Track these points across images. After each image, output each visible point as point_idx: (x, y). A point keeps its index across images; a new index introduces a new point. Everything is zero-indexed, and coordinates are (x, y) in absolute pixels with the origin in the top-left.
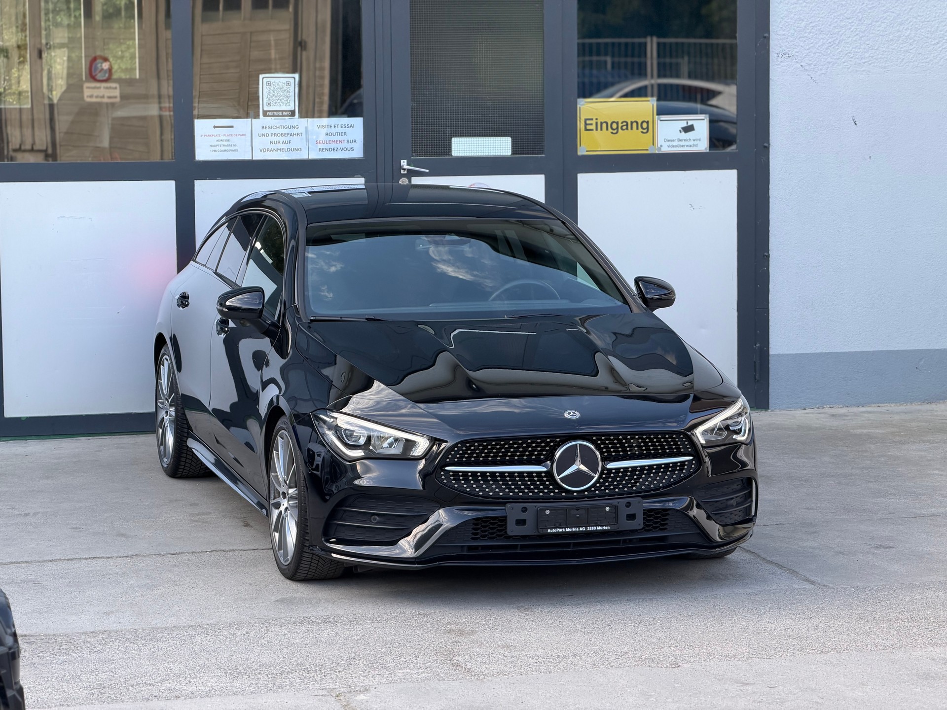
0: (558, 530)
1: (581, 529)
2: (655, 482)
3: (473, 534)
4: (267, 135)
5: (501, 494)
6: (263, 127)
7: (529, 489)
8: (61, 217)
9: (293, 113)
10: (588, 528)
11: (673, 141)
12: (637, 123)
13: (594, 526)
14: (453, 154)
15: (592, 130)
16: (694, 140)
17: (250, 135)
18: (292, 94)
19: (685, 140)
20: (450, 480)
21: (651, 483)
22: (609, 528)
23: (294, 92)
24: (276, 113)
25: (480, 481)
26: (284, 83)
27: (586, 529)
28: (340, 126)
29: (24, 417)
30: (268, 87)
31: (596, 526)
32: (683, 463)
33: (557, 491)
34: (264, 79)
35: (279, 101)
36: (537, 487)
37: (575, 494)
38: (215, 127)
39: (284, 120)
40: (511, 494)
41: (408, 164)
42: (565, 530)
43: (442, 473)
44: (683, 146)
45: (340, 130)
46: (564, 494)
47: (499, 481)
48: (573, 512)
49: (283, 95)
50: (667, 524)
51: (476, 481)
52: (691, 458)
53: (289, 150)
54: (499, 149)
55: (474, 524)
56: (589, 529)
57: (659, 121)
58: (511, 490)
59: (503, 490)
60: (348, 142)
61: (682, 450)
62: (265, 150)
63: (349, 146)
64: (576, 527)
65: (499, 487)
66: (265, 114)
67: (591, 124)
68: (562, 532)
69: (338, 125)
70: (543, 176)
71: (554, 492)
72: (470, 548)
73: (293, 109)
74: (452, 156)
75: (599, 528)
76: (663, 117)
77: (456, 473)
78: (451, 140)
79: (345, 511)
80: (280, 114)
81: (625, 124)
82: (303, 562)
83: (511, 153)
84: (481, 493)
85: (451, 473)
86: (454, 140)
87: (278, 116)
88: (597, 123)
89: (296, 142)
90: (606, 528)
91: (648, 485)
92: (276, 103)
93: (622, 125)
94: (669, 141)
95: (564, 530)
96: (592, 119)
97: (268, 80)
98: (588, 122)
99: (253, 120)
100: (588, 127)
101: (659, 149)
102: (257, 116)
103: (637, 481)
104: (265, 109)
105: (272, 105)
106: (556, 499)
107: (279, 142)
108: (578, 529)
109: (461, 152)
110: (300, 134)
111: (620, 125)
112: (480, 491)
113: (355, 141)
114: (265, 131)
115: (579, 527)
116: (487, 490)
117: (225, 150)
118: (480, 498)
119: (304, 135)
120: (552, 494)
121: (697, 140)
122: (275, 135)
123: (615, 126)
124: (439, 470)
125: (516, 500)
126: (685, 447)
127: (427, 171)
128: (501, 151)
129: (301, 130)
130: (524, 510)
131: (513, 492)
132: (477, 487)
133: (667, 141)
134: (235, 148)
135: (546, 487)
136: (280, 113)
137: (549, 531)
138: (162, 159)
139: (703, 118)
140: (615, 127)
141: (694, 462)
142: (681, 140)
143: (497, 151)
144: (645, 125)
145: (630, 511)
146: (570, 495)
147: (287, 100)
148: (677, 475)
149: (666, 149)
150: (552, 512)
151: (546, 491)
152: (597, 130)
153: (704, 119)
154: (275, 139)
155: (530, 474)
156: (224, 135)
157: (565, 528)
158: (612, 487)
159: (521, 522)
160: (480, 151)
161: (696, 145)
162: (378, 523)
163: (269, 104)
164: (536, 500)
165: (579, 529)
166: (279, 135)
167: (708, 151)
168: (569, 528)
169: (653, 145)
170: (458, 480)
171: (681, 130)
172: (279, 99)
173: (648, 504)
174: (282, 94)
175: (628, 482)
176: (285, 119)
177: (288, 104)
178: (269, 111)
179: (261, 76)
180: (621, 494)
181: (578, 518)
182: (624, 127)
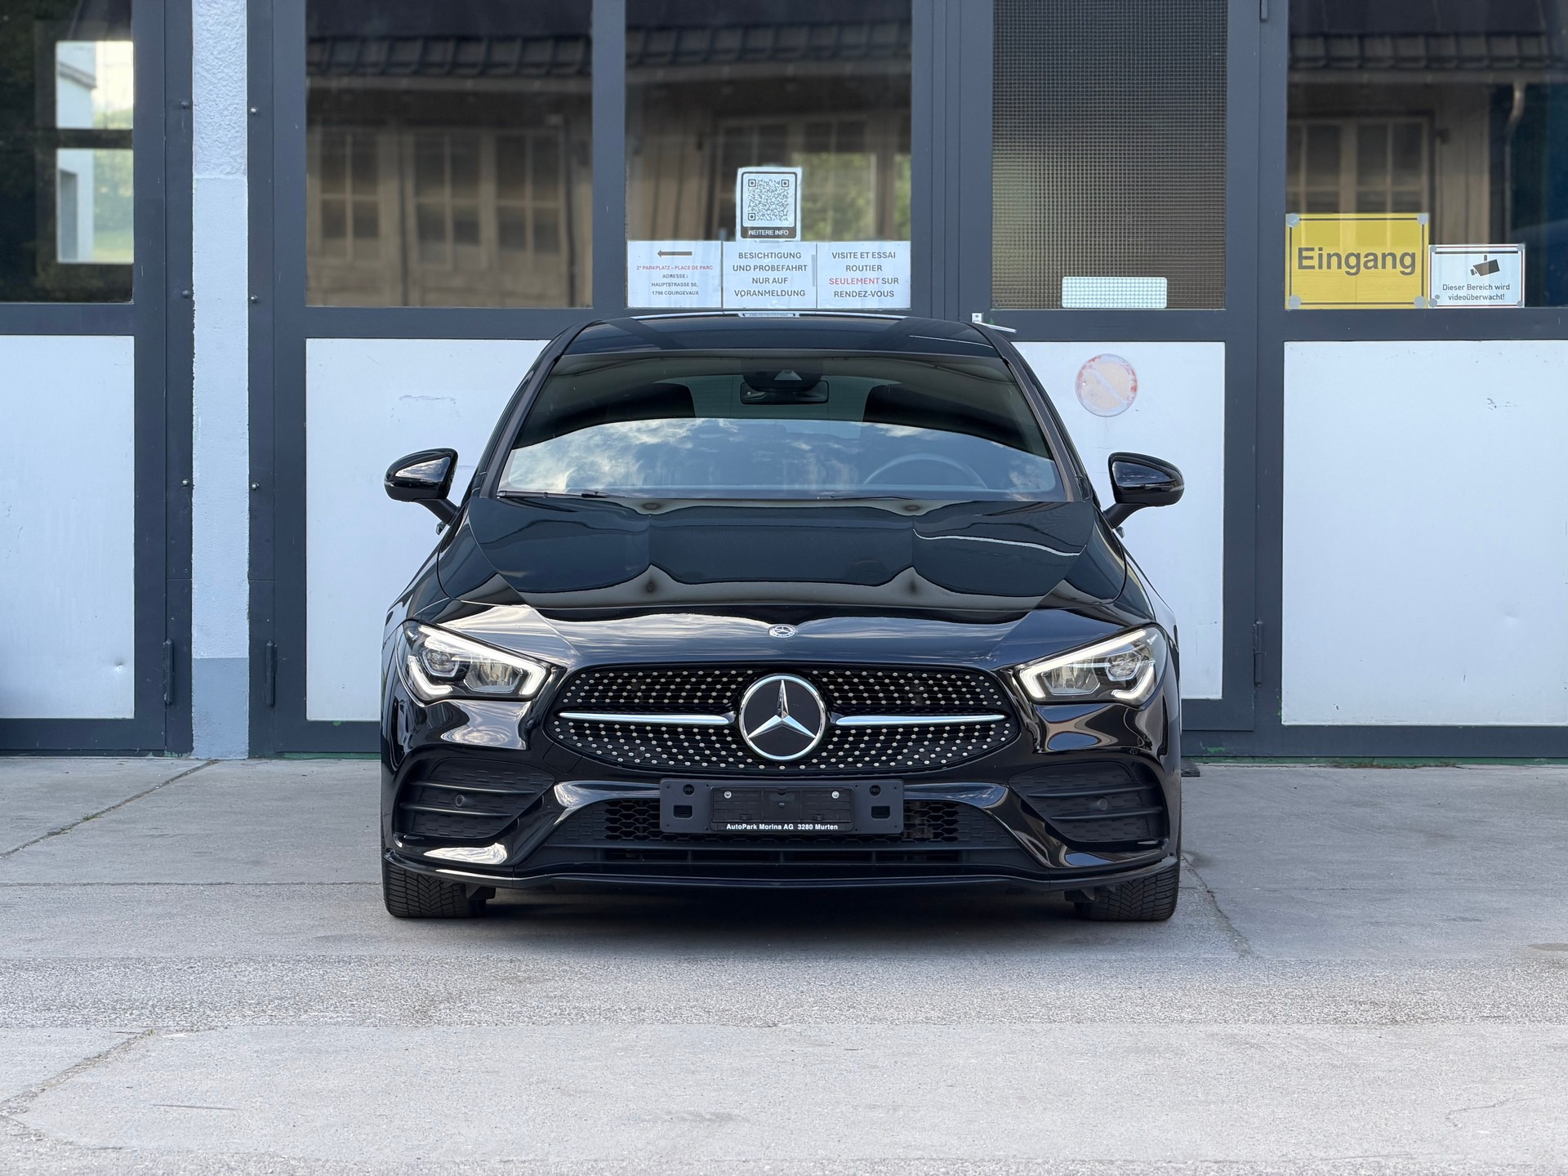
0: (744, 826)
1: (786, 827)
2: (933, 756)
3: (608, 828)
4: (748, 268)
5: (654, 762)
6: (741, 256)
7: (702, 755)
8: (406, 396)
9: (792, 233)
10: (799, 825)
11: (1459, 288)
12: (1394, 256)
13: (809, 823)
14: (1064, 305)
15: (1313, 267)
16: (1497, 288)
17: (719, 268)
18: (791, 200)
19: (1480, 287)
20: (570, 736)
21: (925, 756)
22: (836, 827)
23: (794, 197)
24: (763, 232)
25: (619, 738)
26: (778, 183)
27: (795, 827)
28: (870, 255)
29: (338, 722)
30: (751, 188)
31: (814, 824)
32: (986, 726)
33: (749, 760)
34: (745, 176)
35: (769, 212)
36: (716, 752)
37: (782, 768)
38: (661, 254)
39: (777, 244)
40: (672, 763)
41: (984, 320)
42: (758, 827)
43: (557, 723)
44: (1477, 298)
45: (871, 261)
46: (762, 767)
47: (650, 740)
48: (774, 797)
49: (776, 202)
50: (956, 830)
51: (613, 738)
52: (1002, 717)
53: (784, 293)
54: (1145, 297)
55: (608, 811)
56: (800, 827)
57: (1433, 254)
58: (672, 757)
59: (657, 756)
60: (884, 281)
61: (985, 703)
62: (743, 293)
63: (887, 288)
64: (778, 824)
65: (651, 750)
66: (745, 233)
67: (1311, 258)
68: (752, 831)
69: (867, 253)
70: (1222, 345)
71: (745, 763)
72: (609, 854)
73: (792, 225)
74: (1062, 307)
75: (818, 827)
76: (1439, 248)
77: (579, 724)
78: (1061, 280)
79: (424, 788)
80: (773, 233)
81: (1371, 257)
82: (393, 881)
83: (1166, 305)
84: (620, 760)
85: (571, 724)
86: (1067, 282)
87: (768, 236)
88: (1321, 256)
89: (798, 281)
90: (831, 827)
91: (919, 759)
92: (763, 215)
93: (1366, 259)
94: (1451, 288)
95: (755, 827)
96: (1312, 249)
97: (752, 176)
98: (1305, 254)
99: (724, 243)
100: (1305, 263)
101: (1433, 302)
102: (731, 236)
103: (898, 751)
104: (747, 224)
105: (757, 218)
106: (747, 774)
107: (767, 280)
108: (780, 827)
109: (1078, 301)
110: (803, 268)
111: (1363, 260)
112: (619, 756)
113: (896, 280)
114: (743, 262)
115: (783, 825)
116: (631, 754)
117: (677, 293)
118: (619, 767)
119: (809, 268)
120: (742, 766)
121: (1503, 288)
122: (761, 268)
123: (1353, 261)
124: (552, 717)
125: (678, 772)
126: (989, 697)
127: (1013, 331)
128: (1149, 301)
129: (806, 259)
130: (689, 790)
131: (676, 760)
132: (614, 749)
133: (1446, 288)
134: (694, 289)
135: (733, 753)
136: (770, 232)
137: (729, 827)
138: (572, 302)
139: (1515, 249)
140: (1354, 264)
141: (1007, 725)
142: (1473, 288)
143: (1141, 301)
144: (1408, 261)
145: (879, 801)
146: (772, 770)
147: (783, 211)
148: (977, 747)
149: (1446, 302)
150: (737, 795)
151: (731, 760)
152: (1321, 267)
153: (1517, 252)
154: (761, 275)
155: (704, 729)
156: (676, 267)
157: (757, 824)
158: (850, 759)
159: (683, 811)
160: (1112, 301)
161: (1501, 297)
162: (464, 807)
163: (752, 217)
164: (712, 774)
165: (783, 827)
166: (767, 268)
167: (1523, 307)
168: (766, 823)
169: (1423, 295)
170: (582, 735)
171: (1475, 270)
172: (768, 209)
173: (919, 792)
174: (773, 200)
175: (882, 751)
176: (778, 242)
177: (784, 217)
178: (753, 228)
179: (740, 171)
180: (868, 774)
181: (782, 807)
182: (1371, 264)
